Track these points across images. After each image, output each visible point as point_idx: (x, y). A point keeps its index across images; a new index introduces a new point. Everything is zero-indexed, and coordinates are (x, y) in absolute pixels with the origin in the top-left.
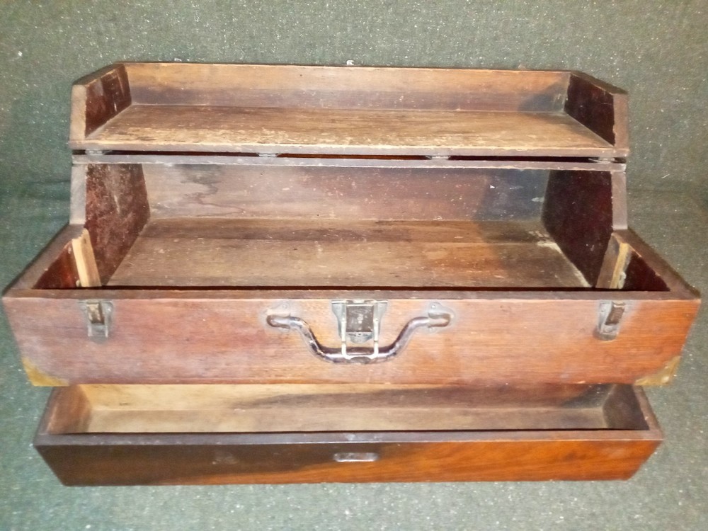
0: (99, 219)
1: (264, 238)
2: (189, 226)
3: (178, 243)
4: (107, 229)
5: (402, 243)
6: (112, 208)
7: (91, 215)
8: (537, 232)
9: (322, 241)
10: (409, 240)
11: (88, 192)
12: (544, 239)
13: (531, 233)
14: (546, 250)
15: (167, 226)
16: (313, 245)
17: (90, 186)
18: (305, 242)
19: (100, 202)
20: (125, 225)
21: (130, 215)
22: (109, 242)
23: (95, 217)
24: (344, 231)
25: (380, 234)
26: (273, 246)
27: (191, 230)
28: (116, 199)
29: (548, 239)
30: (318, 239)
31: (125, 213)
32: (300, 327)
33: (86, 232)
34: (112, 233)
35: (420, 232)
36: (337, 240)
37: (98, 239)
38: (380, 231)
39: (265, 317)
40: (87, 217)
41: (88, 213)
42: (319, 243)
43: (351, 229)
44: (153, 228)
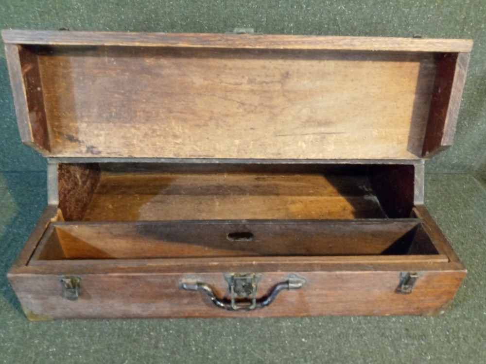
0: (68, 196)
1: (180, 194)
2: (128, 184)
3: (122, 199)
4: (73, 200)
5: (273, 197)
6: (76, 184)
7: (63, 195)
8: (364, 187)
9: (218, 196)
10: (277, 194)
11: (59, 181)
12: (368, 193)
13: (360, 187)
14: (370, 202)
15: (113, 184)
16: (212, 199)
17: (61, 177)
18: (207, 197)
19: (68, 185)
20: (85, 191)
21: (88, 183)
22: (75, 208)
23: (65, 196)
24: (234, 187)
25: (257, 189)
26: (186, 201)
27: (129, 187)
28: (78, 176)
29: (371, 192)
30: (216, 194)
31: (84, 183)
32: (205, 290)
33: (59, 211)
34: (77, 201)
35: (284, 187)
36: (229, 194)
37: (68, 210)
38: (257, 187)
39: (181, 284)
40: (59, 199)
41: (60, 195)
42: (217, 198)
43: (238, 185)
44: (103, 186)
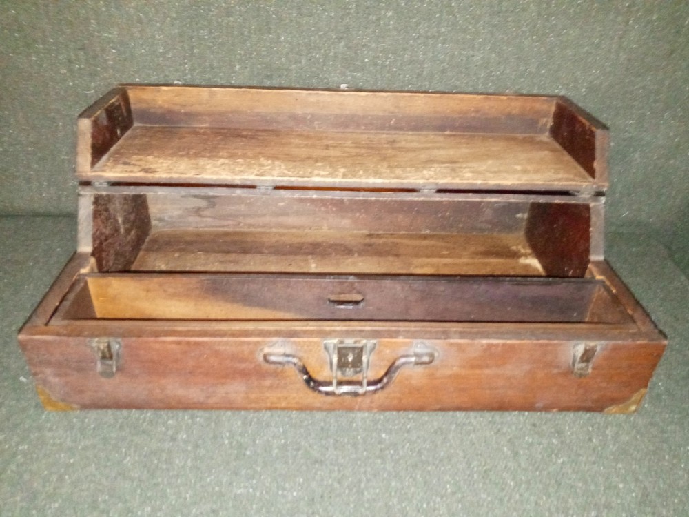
0: (105, 243)
1: (261, 253)
2: (188, 239)
3: (179, 257)
4: (112, 252)
5: (391, 258)
6: (117, 230)
7: (98, 242)
8: (520, 247)
9: (315, 256)
10: (397, 255)
11: (94, 221)
12: (526, 256)
13: (514, 248)
14: (527, 266)
15: (167, 239)
16: (306, 260)
17: (96, 214)
18: (299, 257)
19: (105, 227)
20: (128, 242)
21: (133, 233)
22: (114, 263)
23: (101, 243)
24: (336, 245)
25: (369, 248)
26: (269, 261)
27: (190, 243)
28: (120, 220)
29: (530, 254)
30: (312, 254)
31: (128, 231)
32: (295, 364)
33: (93, 260)
34: (117, 254)
35: (408, 246)
36: (329, 254)
37: (104, 262)
38: (370, 245)
39: (262, 354)
40: (94, 246)
41: (94, 240)
42: (313, 258)
43: (343, 243)
44: (155, 241)
